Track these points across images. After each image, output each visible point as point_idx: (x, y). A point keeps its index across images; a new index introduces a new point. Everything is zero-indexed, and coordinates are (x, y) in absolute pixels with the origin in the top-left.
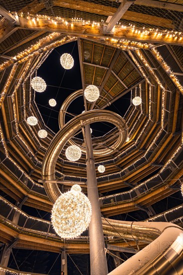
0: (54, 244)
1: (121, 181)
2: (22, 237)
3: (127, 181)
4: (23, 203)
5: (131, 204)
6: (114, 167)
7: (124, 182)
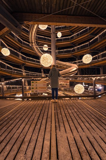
0: (39, 66)
1: (69, 42)
2: (27, 63)
3: (72, 43)
4: (21, 51)
5: (70, 55)
6: (68, 31)
7: (71, 43)
